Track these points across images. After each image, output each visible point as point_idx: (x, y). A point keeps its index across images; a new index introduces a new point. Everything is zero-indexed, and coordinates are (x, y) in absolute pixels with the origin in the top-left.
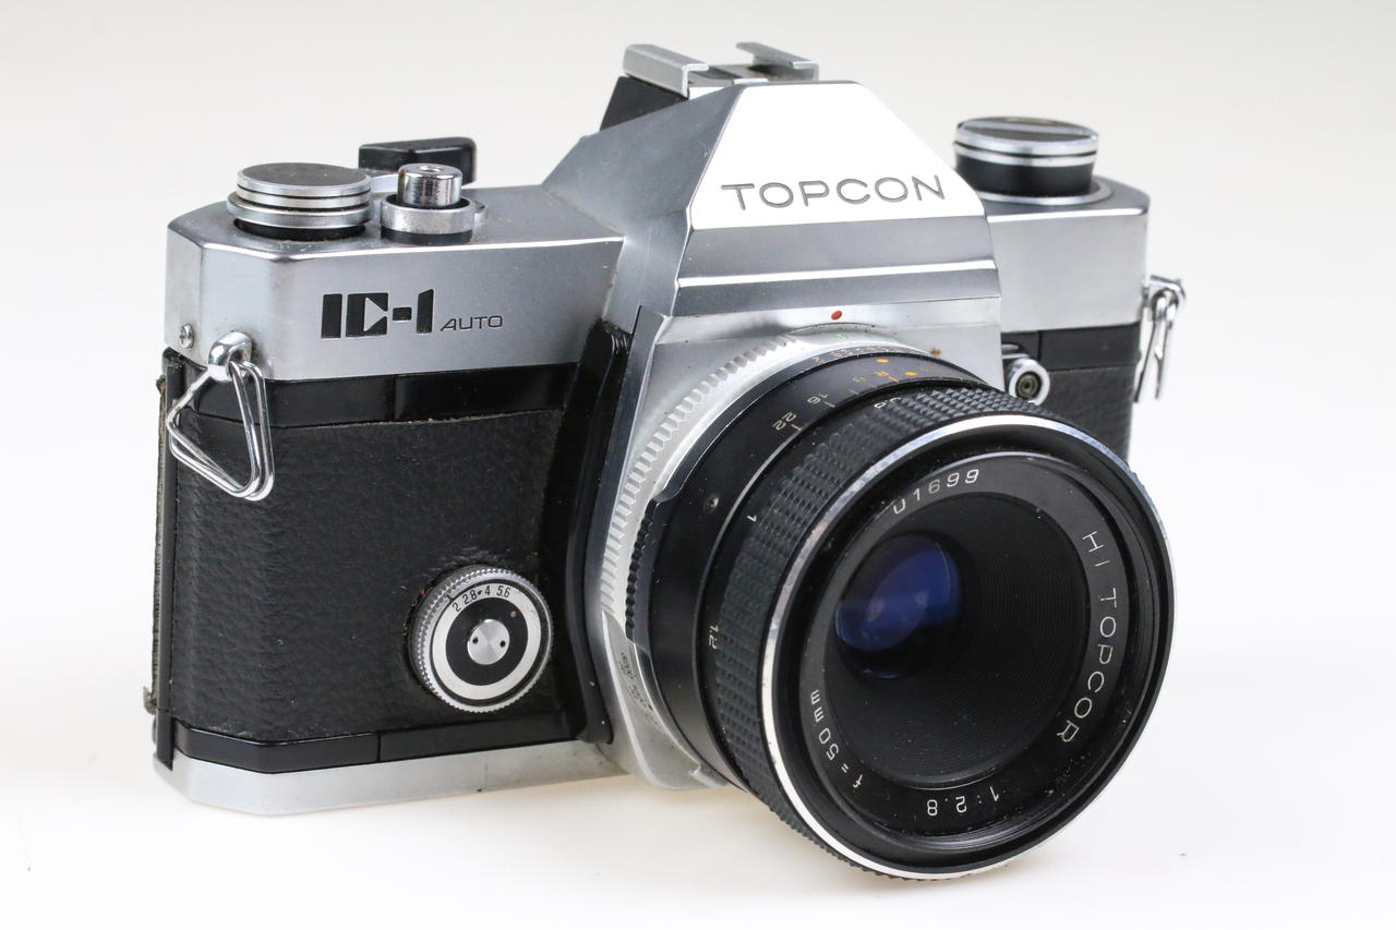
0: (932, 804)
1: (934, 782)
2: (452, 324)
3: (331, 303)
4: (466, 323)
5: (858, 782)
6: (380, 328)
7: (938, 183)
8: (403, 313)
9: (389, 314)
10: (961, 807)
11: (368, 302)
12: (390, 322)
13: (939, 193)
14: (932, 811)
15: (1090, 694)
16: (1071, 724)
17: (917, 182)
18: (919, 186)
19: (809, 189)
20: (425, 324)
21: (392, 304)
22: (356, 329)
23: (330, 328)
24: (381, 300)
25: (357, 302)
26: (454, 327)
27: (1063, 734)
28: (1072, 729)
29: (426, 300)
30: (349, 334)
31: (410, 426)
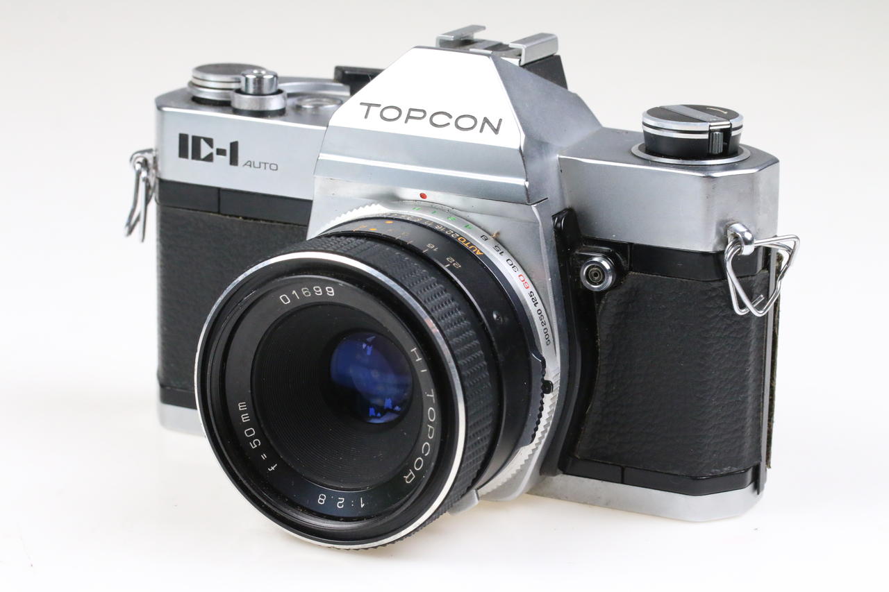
0: (323, 497)
1: (330, 484)
2: (249, 163)
3: (183, 138)
4: (257, 165)
5: (273, 468)
6: (209, 158)
7: (499, 124)
8: (221, 152)
9: (214, 151)
10: (340, 505)
11: (202, 141)
12: (215, 156)
13: (496, 131)
14: (321, 501)
15: (423, 456)
16: (412, 472)
17: (486, 120)
18: (486, 124)
19: (413, 114)
20: (234, 161)
21: (217, 145)
22: (196, 155)
23: (183, 153)
24: (210, 142)
25: (196, 140)
26: (250, 166)
27: (407, 477)
28: (411, 476)
29: (234, 146)
30: (193, 158)
31: (228, 219)
